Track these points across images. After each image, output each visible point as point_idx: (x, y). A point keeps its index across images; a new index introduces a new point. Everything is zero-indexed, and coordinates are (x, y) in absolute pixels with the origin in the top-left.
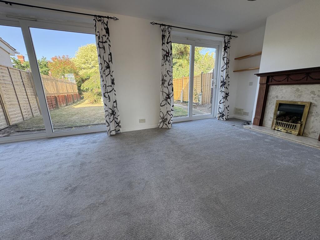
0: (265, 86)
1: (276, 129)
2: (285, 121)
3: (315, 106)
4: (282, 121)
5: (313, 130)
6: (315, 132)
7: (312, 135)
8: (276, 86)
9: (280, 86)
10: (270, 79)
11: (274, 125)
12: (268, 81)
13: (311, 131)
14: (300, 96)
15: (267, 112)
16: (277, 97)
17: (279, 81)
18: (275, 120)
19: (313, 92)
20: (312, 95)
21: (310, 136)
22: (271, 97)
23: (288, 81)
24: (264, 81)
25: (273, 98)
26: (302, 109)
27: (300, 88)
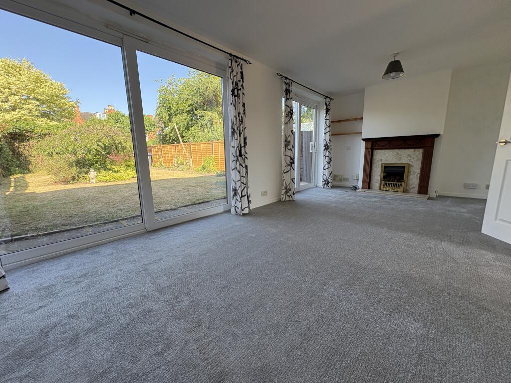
0: (370, 150)
1: (384, 189)
2: (391, 181)
3: (412, 166)
4: (389, 181)
5: (412, 186)
6: (414, 188)
7: (412, 191)
8: (380, 151)
9: (383, 151)
10: (375, 143)
11: (382, 186)
12: (372, 146)
13: (411, 187)
14: (400, 158)
15: (374, 174)
16: (381, 160)
17: (383, 146)
18: (383, 182)
19: (409, 155)
20: (409, 158)
21: (411, 191)
22: (376, 161)
23: (390, 146)
24: (370, 146)
25: (378, 161)
26: (403, 169)
27: (399, 152)
